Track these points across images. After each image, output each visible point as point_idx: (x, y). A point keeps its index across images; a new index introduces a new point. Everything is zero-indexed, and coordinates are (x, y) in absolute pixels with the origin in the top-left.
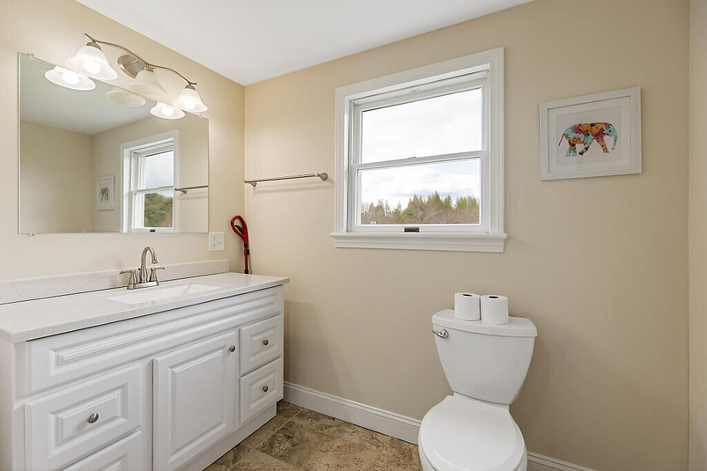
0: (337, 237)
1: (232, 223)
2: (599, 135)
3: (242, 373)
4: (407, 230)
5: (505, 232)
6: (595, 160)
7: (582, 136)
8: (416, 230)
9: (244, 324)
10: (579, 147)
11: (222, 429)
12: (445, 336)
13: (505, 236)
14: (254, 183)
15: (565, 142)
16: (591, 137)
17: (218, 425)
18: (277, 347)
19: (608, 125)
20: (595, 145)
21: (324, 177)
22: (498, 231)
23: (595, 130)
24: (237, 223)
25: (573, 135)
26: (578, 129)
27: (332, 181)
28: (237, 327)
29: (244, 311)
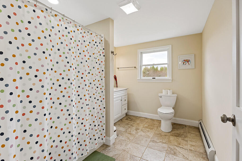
0: (138, 80)
1: (114, 77)
2: (188, 62)
3: (122, 105)
4: (153, 78)
5: (172, 78)
6: (187, 66)
7: (185, 62)
8: (155, 78)
9: (123, 96)
10: (185, 64)
11: (120, 115)
12: (161, 97)
13: (172, 79)
14: (118, 68)
15: (182, 63)
16: (187, 62)
17: (119, 114)
18: (126, 102)
19: (189, 60)
20: (187, 63)
21: (135, 67)
22: (170, 78)
23: (187, 61)
24: (115, 77)
25: (184, 61)
26: (184, 60)
27: (137, 68)
28: (121, 97)
29: (122, 94)
